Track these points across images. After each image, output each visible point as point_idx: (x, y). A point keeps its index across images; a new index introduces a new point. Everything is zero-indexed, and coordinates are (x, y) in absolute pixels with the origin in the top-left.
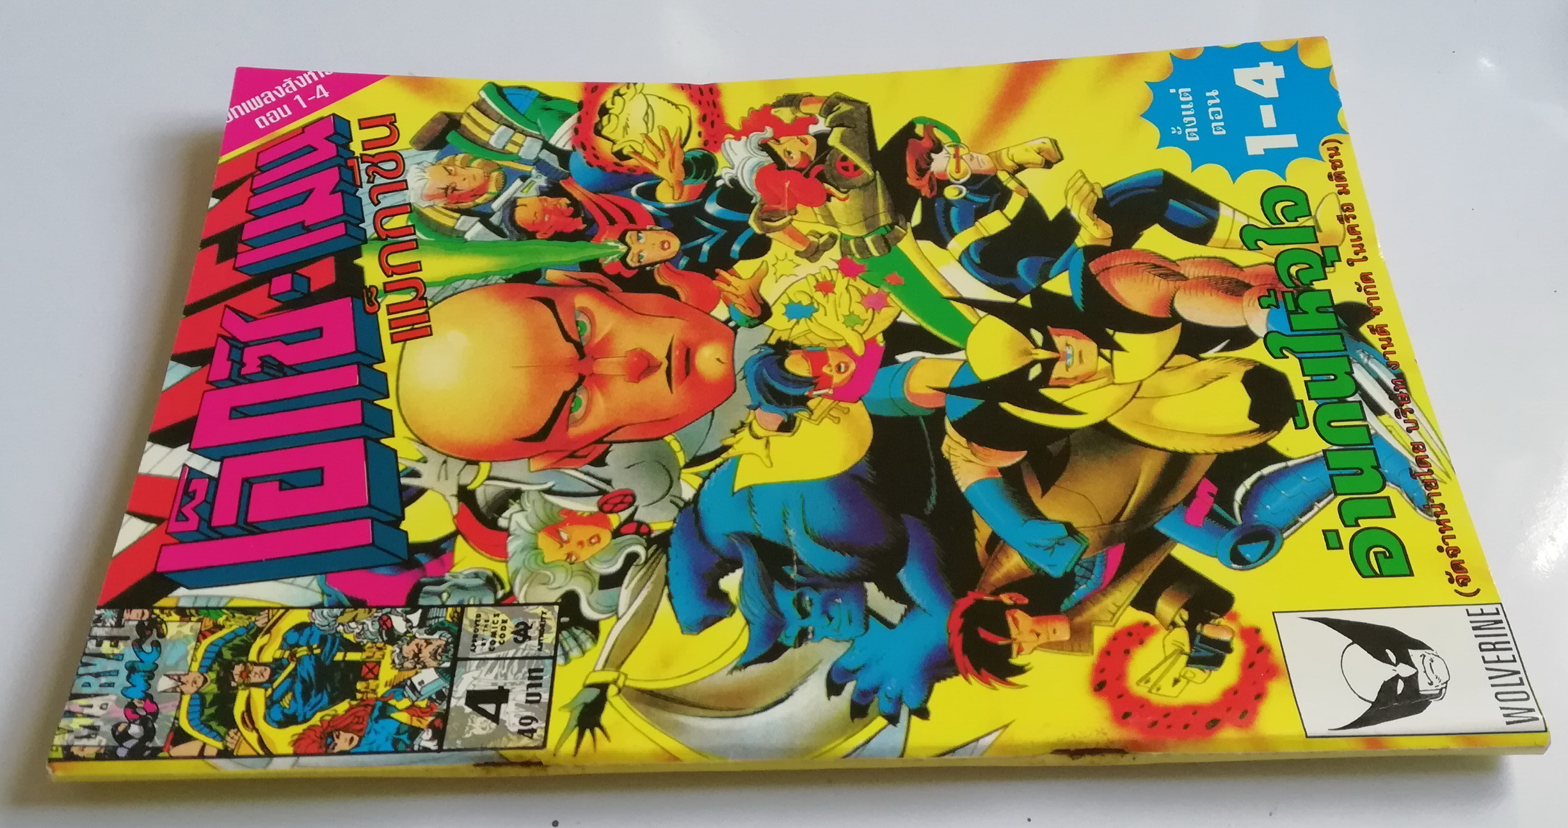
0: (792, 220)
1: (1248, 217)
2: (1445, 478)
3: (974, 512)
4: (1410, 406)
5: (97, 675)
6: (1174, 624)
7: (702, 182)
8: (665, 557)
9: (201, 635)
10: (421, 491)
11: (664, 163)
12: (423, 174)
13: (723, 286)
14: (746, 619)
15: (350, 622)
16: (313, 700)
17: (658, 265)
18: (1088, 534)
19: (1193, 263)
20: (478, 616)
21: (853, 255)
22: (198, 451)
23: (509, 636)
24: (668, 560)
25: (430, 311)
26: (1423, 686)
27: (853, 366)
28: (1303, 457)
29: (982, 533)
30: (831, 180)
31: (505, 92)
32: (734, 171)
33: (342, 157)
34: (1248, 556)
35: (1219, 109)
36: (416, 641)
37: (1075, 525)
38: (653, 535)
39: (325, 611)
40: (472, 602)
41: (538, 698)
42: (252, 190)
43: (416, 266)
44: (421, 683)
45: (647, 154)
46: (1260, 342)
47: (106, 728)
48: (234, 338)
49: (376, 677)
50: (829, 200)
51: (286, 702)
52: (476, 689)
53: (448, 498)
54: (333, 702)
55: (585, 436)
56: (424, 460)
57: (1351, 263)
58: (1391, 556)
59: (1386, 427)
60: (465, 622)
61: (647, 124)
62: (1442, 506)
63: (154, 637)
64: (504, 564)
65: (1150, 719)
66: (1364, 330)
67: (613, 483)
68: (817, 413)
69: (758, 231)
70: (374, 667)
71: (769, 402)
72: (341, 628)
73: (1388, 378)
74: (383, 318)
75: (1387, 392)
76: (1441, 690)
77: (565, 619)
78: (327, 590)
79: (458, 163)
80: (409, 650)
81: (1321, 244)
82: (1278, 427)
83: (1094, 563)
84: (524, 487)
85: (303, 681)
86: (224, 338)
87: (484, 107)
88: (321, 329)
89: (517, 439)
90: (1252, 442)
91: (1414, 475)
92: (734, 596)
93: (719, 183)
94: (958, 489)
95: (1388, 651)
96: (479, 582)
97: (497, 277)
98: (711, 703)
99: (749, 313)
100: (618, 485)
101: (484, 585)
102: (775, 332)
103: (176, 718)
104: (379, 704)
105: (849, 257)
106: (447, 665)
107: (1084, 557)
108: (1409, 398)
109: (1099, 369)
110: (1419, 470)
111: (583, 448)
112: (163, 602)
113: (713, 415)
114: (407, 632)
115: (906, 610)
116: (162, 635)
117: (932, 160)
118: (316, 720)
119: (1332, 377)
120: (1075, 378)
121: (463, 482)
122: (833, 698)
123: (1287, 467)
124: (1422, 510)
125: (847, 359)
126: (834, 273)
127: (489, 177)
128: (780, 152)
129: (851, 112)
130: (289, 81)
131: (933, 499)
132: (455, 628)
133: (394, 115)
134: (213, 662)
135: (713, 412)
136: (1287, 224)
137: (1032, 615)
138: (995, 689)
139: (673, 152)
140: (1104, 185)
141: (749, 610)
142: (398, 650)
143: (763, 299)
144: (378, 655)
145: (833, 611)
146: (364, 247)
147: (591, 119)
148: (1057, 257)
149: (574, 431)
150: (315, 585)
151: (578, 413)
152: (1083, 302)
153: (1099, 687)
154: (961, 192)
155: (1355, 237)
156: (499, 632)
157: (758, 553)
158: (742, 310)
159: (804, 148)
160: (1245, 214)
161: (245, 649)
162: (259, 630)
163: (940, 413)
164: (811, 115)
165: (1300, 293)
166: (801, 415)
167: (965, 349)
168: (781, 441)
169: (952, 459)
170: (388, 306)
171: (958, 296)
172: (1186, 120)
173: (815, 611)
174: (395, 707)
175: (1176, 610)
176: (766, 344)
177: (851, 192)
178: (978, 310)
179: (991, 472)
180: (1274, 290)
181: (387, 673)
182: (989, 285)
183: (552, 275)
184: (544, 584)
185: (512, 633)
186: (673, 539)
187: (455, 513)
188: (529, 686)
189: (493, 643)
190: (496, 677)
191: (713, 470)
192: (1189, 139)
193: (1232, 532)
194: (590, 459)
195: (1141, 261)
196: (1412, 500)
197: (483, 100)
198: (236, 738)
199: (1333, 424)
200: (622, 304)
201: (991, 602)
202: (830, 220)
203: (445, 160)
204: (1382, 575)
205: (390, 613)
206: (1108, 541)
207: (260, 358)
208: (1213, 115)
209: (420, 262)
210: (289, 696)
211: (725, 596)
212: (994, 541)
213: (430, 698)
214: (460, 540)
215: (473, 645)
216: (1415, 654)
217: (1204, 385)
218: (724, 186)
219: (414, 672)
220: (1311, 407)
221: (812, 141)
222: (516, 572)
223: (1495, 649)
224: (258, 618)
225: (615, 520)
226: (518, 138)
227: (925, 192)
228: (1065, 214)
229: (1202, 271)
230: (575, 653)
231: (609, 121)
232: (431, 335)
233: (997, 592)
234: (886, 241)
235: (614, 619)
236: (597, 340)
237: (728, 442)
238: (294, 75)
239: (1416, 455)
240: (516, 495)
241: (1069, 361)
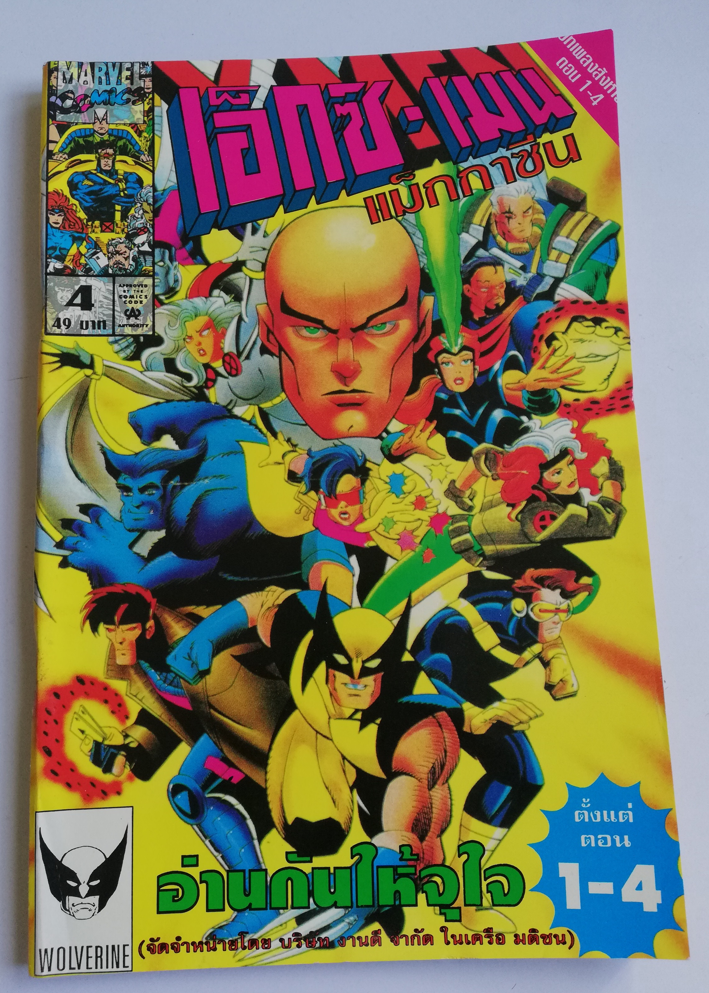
0: (487, 476)
1: (493, 851)
2: (238, 957)
3: (220, 606)
4: (304, 946)
5: (107, 74)
6: (126, 736)
7: (525, 405)
8: (189, 398)
9: (134, 126)
10: (241, 237)
11: (544, 374)
12: (523, 191)
13: (420, 427)
14: (140, 452)
15: (143, 209)
16: (87, 198)
17: (439, 377)
18: (200, 685)
19: (445, 797)
20: (146, 286)
21: (452, 524)
22: (271, 91)
23: (130, 306)
24: (186, 401)
25: (394, 219)
26: (71, 900)
27: (346, 523)
28: (261, 852)
29: (203, 611)
30: (530, 507)
31: (612, 241)
32: (537, 429)
33: (535, 129)
34: (179, 796)
35: (609, 844)
36: (128, 251)
37: (207, 677)
38: (205, 390)
39: (151, 194)
40: (156, 281)
41: (84, 328)
42: (498, 73)
43: (434, 202)
44: (98, 258)
45: (553, 360)
46: (367, 839)
47: (70, 87)
48: (365, 93)
49: (102, 231)
50: (508, 505)
51: (87, 182)
52: (93, 290)
53: (236, 255)
54: (86, 210)
55: (285, 339)
56: (265, 235)
57: (444, 929)
58: (174, 901)
59: (286, 923)
60: (141, 279)
61: (586, 357)
62: (215, 949)
63: (133, 99)
64: (184, 297)
65: (53, 711)
66: (376, 926)
67: (247, 361)
68: (305, 498)
69: (474, 451)
70: (110, 229)
71: (314, 464)
72: (139, 205)
73: (331, 934)
74: (386, 189)
75: (317, 931)
76: (68, 911)
77: (142, 339)
78: (165, 193)
79: (536, 216)
80: (122, 248)
81: (464, 909)
82: (287, 839)
83: (177, 687)
84: (244, 303)
85: (101, 190)
86: (365, 86)
87: (595, 226)
88: (376, 148)
89: (283, 293)
90: (276, 815)
91: (242, 934)
92: (157, 445)
93: (524, 418)
94: (240, 595)
95: (98, 881)
96: (171, 283)
97: (426, 261)
98: (77, 433)
99: (395, 447)
100: (245, 365)
101: (169, 286)
102: (377, 466)
103: (77, 124)
104: (84, 236)
105: (450, 521)
106: (110, 271)
107: (181, 680)
108: (310, 947)
109: (343, 708)
110: (246, 939)
111: (275, 338)
112: (157, 97)
113: (303, 425)
114: (135, 245)
115: (143, 557)
116: (134, 103)
117: (553, 589)
118: (73, 201)
119: (332, 890)
120: (335, 689)
121: (249, 264)
122: (78, 508)
123: (253, 839)
124: (211, 933)
125: (352, 519)
126: (435, 510)
127: (523, 241)
128: (558, 466)
129: (605, 522)
130: (604, 71)
131: (231, 578)
132: (138, 272)
133: (580, 159)
134: (115, 136)
135: (306, 425)
136: (484, 884)
137: (136, 640)
138: (81, 611)
139: (557, 380)
140: (527, 732)
141: (147, 454)
142: (121, 241)
143: (408, 456)
144: (119, 230)
145: (143, 509)
146: (451, 163)
147: (589, 313)
148: (451, 686)
149: (290, 332)
150: (170, 184)
151: (305, 332)
152: (407, 703)
153: (80, 680)
154: (518, 612)
155: (470, 939)
156: (133, 300)
157: (191, 459)
158: (398, 441)
159: (564, 485)
160: (496, 848)
161: (124, 151)
162: (138, 158)
163: (305, 586)
164: (601, 490)
165: (415, 881)
166: (303, 487)
167: (362, 607)
168: (282, 473)
169: (264, 593)
170: (397, 190)
171: (412, 604)
172: (598, 814)
173: (145, 497)
174: (81, 244)
175: (138, 739)
176: (366, 460)
177: (517, 524)
178: (398, 619)
179: (253, 620)
180: (418, 859)
181: (105, 237)
182: (423, 630)
183: (428, 301)
184: (169, 324)
185: (133, 308)
186: (203, 403)
187: (224, 261)
188: (93, 322)
189: (126, 297)
190: (100, 301)
191: (257, 427)
192: (577, 813)
193: (198, 788)
194: (267, 344)
195: (448, 754)
196: (221, 927)
197: (601, 225)
198: (61, 159)
199: (289, 882)
200: (402, 354)
201: (148, 613)
202: (487, 507)
203: (538, 207)
204: (159, 890)
205: (150, 232)
206: (194, 698)
207: (349, 114)
208: (602, 838)
209: (438, 204)
210: (91, 183)
211: (158, 438)
212: (196, 619)
213: (86, 264)
214: (203, 267)
215: (124, 285)
216: (95, 899)
217: (327, 788)
218: (522, 422)
219: (106, 252)
220: (307, 868)
221: (572, 491)
222: (178, 306)
223: (97, 957)
224: (146, 155)
225: (218, 365)
226: (565, 258)
227: (519, 583)
228: (497, 697)
229: (438, 803)
230: (116, 347)
231: (587, 327)
232: (372, 223)
233: (156, 618)
234: (466, 550)
235: (142, 369)
236: (369, 339)
237: (280, 436)
238: (611, 74)
239: (260, 940)
240: (238, 298)
241: (351, 686)
